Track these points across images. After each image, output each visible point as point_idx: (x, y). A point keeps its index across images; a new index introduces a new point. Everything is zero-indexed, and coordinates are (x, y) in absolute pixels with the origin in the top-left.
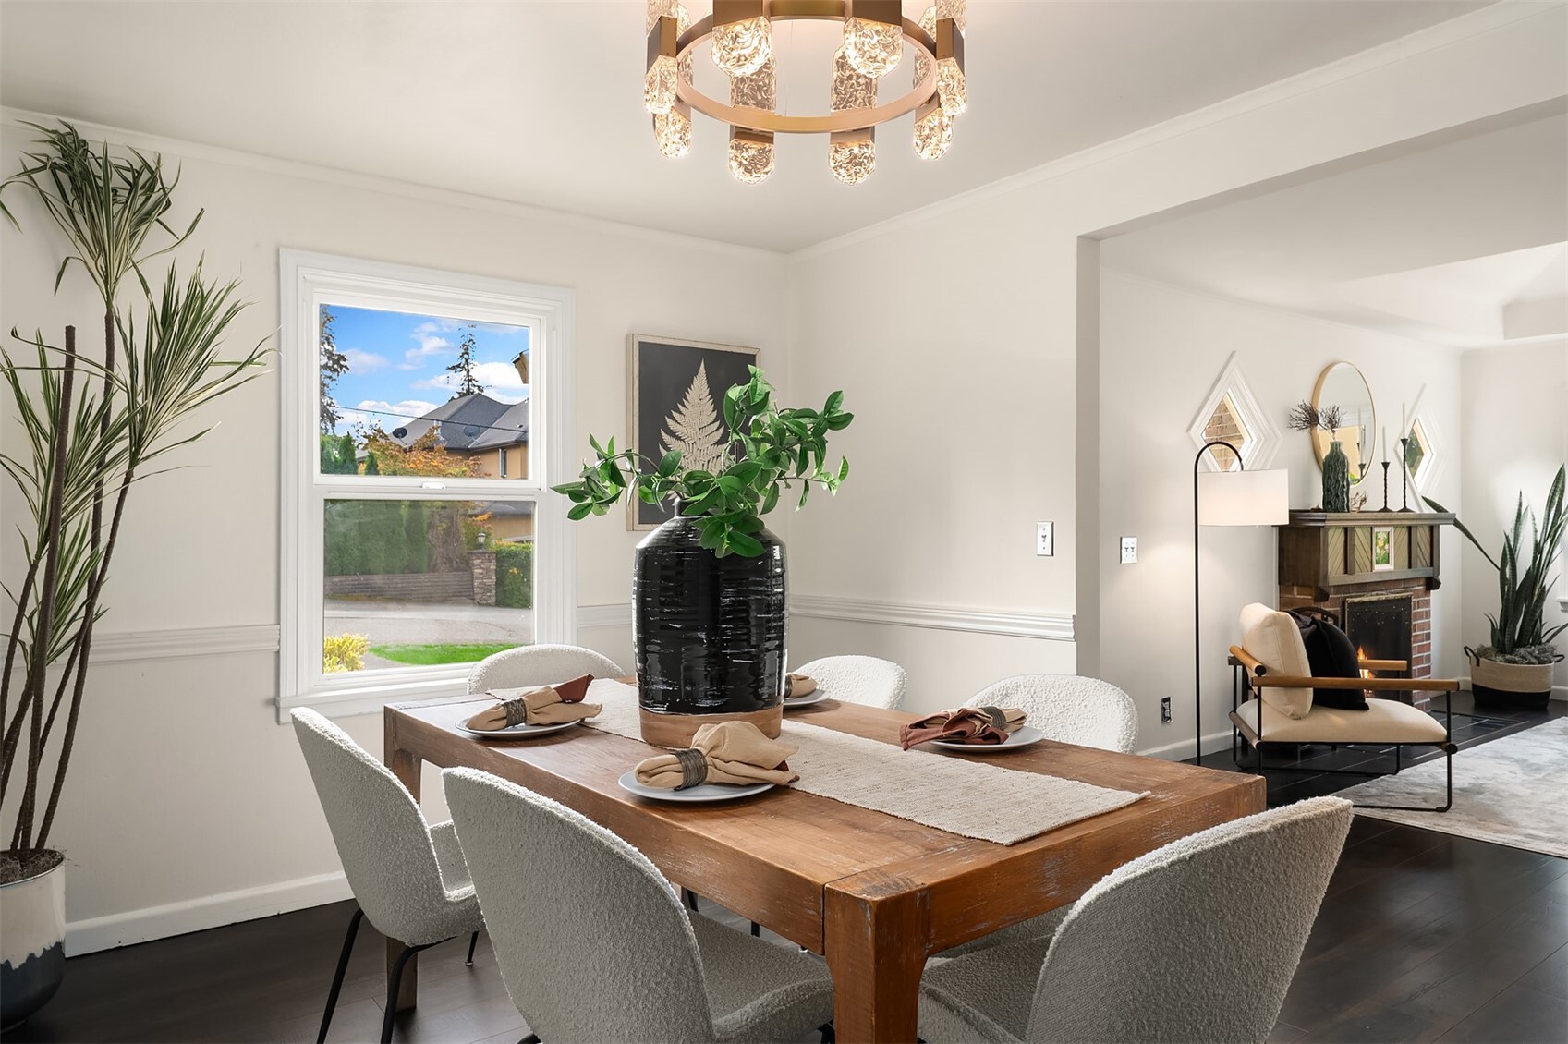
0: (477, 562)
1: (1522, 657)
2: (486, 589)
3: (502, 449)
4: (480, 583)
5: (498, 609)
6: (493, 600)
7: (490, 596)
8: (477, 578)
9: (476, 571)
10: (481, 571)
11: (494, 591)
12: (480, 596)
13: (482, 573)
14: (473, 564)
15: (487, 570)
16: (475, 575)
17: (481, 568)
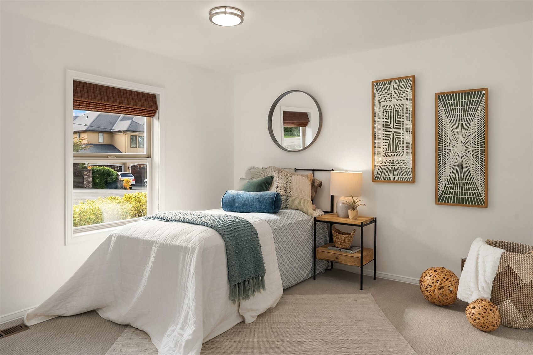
0: (85, 173)
2: (89, 182)
3: (79, 133)
4: (86, 181)
5: (93, 189)
6: (91, 186)
7: (90, 185)
8: (85, 179)
9: (85, 176)
10: (87, 176)
11: (91, 183)
12: (86, 185)
13: (87, 177)
14: (84, 174)
15: (89, 176)
16: (85, 178)
17: (87, 175)
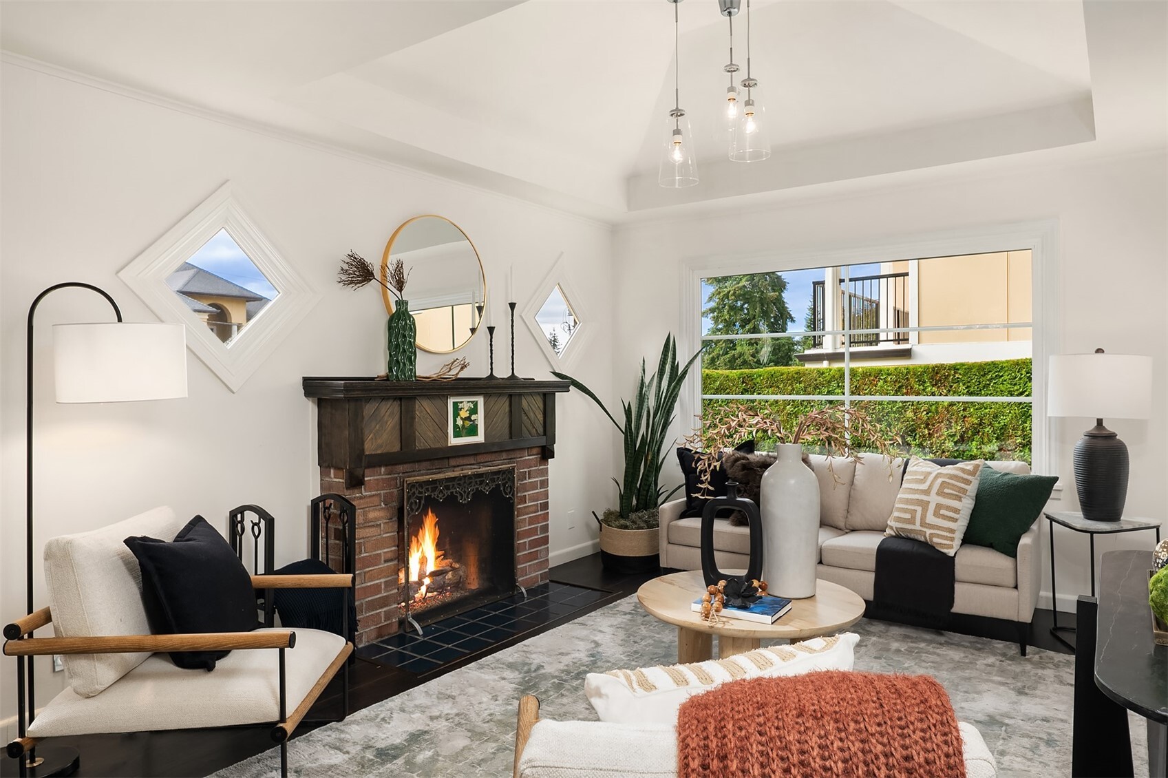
1: (634, 522)
